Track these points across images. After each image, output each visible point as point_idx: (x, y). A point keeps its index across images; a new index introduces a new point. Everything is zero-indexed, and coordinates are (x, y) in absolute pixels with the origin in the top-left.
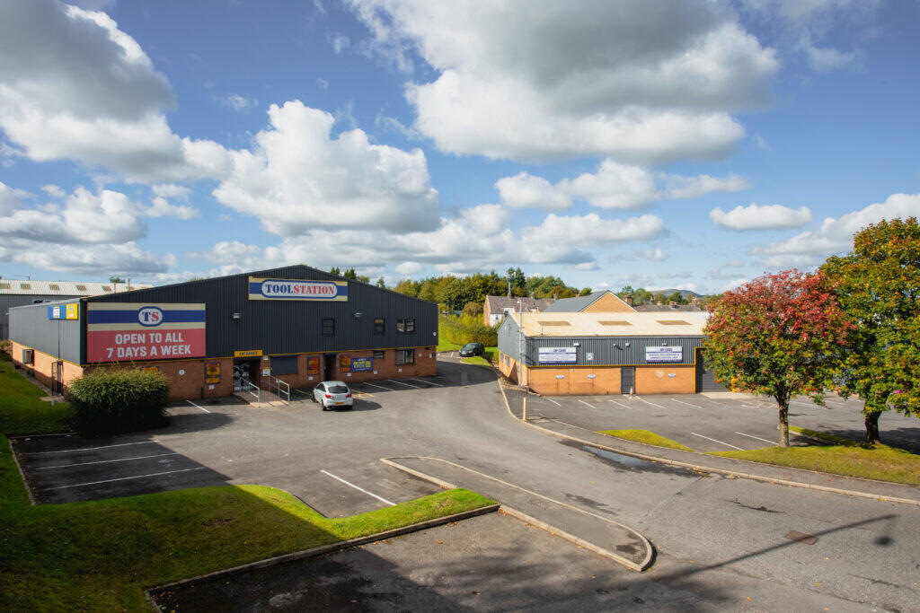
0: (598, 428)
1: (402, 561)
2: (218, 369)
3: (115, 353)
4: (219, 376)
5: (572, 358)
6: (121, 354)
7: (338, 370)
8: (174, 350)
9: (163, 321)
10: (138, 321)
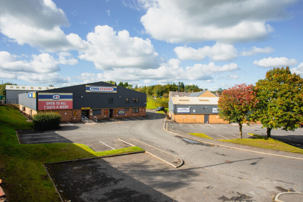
0: (188, 132)
1: (111, 162)
2: (77, 113)
3: (46, 107)
4: (77, 115)
5: (189, 111)
6: (48, 108)
7: (114, 114)
8: (63, 107)
9: (60, 98)
10: (53, 98)
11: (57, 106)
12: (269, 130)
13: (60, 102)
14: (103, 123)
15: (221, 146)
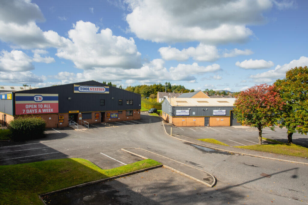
0: (197, 138)
2: (63, 117)
3: (26, 112)
4: (63, 120)
5: (188, 114)
6: (28, 112)
7: (106, 118)
8: (47, 110)
9: (43, 100)
10: (34, 100)
11: (40, 110)
12: (290, 135)
13: (43, 104)
14: (95, 129)
15: (243, 154)
